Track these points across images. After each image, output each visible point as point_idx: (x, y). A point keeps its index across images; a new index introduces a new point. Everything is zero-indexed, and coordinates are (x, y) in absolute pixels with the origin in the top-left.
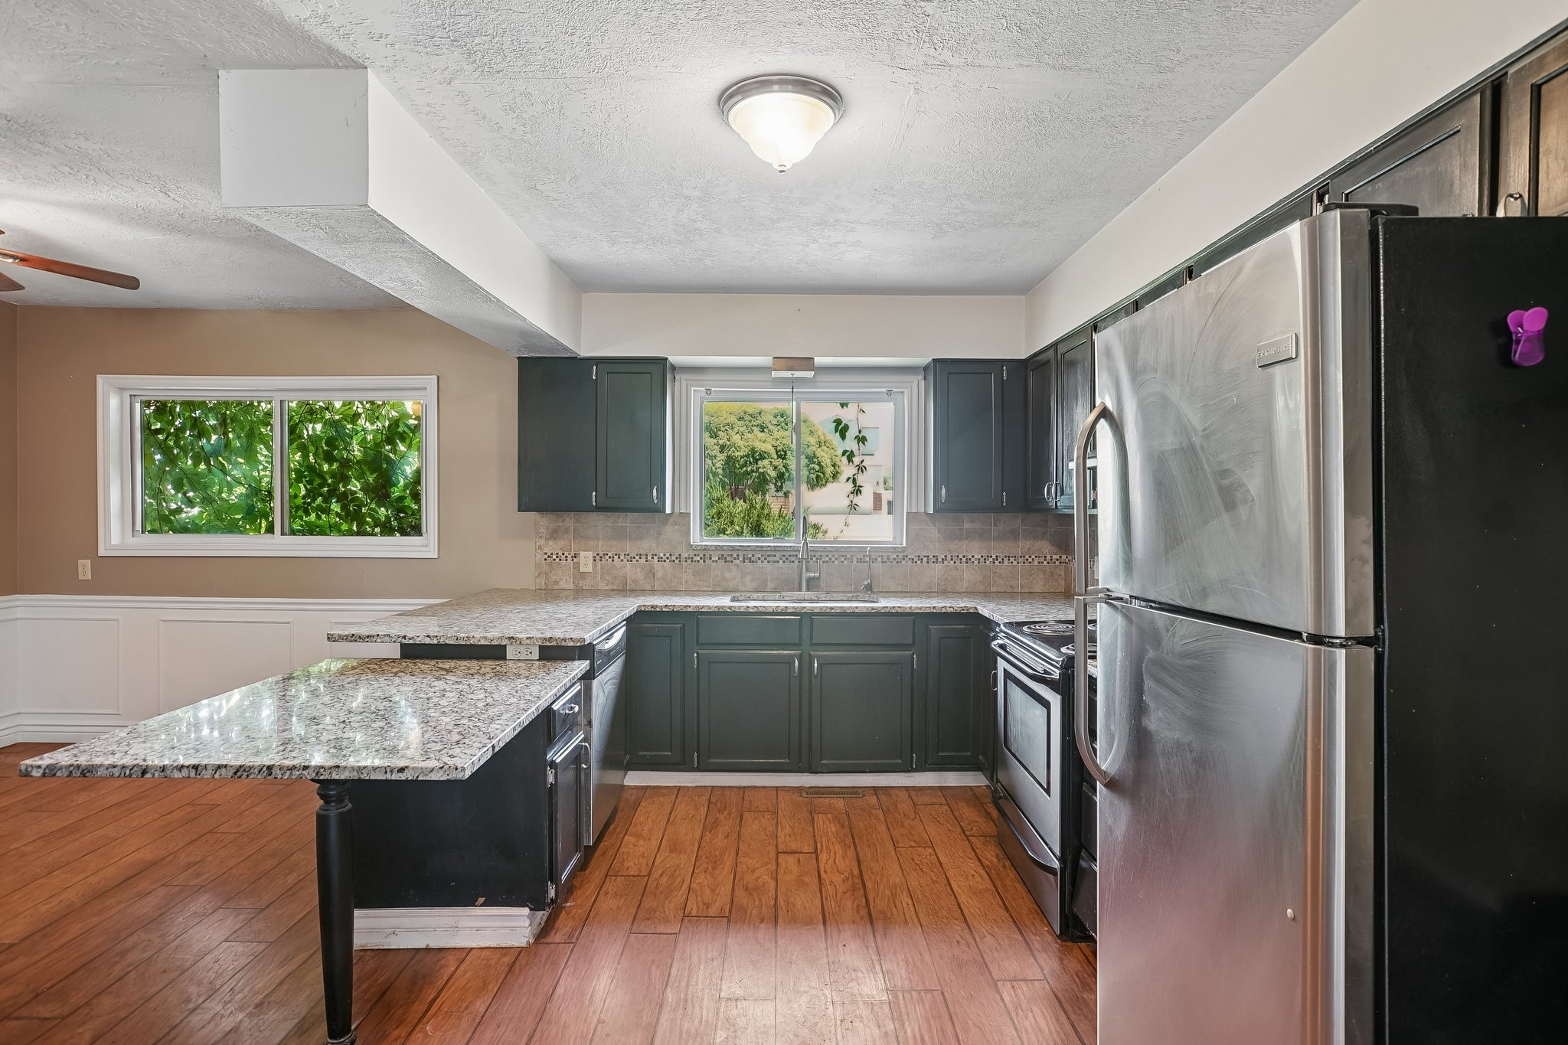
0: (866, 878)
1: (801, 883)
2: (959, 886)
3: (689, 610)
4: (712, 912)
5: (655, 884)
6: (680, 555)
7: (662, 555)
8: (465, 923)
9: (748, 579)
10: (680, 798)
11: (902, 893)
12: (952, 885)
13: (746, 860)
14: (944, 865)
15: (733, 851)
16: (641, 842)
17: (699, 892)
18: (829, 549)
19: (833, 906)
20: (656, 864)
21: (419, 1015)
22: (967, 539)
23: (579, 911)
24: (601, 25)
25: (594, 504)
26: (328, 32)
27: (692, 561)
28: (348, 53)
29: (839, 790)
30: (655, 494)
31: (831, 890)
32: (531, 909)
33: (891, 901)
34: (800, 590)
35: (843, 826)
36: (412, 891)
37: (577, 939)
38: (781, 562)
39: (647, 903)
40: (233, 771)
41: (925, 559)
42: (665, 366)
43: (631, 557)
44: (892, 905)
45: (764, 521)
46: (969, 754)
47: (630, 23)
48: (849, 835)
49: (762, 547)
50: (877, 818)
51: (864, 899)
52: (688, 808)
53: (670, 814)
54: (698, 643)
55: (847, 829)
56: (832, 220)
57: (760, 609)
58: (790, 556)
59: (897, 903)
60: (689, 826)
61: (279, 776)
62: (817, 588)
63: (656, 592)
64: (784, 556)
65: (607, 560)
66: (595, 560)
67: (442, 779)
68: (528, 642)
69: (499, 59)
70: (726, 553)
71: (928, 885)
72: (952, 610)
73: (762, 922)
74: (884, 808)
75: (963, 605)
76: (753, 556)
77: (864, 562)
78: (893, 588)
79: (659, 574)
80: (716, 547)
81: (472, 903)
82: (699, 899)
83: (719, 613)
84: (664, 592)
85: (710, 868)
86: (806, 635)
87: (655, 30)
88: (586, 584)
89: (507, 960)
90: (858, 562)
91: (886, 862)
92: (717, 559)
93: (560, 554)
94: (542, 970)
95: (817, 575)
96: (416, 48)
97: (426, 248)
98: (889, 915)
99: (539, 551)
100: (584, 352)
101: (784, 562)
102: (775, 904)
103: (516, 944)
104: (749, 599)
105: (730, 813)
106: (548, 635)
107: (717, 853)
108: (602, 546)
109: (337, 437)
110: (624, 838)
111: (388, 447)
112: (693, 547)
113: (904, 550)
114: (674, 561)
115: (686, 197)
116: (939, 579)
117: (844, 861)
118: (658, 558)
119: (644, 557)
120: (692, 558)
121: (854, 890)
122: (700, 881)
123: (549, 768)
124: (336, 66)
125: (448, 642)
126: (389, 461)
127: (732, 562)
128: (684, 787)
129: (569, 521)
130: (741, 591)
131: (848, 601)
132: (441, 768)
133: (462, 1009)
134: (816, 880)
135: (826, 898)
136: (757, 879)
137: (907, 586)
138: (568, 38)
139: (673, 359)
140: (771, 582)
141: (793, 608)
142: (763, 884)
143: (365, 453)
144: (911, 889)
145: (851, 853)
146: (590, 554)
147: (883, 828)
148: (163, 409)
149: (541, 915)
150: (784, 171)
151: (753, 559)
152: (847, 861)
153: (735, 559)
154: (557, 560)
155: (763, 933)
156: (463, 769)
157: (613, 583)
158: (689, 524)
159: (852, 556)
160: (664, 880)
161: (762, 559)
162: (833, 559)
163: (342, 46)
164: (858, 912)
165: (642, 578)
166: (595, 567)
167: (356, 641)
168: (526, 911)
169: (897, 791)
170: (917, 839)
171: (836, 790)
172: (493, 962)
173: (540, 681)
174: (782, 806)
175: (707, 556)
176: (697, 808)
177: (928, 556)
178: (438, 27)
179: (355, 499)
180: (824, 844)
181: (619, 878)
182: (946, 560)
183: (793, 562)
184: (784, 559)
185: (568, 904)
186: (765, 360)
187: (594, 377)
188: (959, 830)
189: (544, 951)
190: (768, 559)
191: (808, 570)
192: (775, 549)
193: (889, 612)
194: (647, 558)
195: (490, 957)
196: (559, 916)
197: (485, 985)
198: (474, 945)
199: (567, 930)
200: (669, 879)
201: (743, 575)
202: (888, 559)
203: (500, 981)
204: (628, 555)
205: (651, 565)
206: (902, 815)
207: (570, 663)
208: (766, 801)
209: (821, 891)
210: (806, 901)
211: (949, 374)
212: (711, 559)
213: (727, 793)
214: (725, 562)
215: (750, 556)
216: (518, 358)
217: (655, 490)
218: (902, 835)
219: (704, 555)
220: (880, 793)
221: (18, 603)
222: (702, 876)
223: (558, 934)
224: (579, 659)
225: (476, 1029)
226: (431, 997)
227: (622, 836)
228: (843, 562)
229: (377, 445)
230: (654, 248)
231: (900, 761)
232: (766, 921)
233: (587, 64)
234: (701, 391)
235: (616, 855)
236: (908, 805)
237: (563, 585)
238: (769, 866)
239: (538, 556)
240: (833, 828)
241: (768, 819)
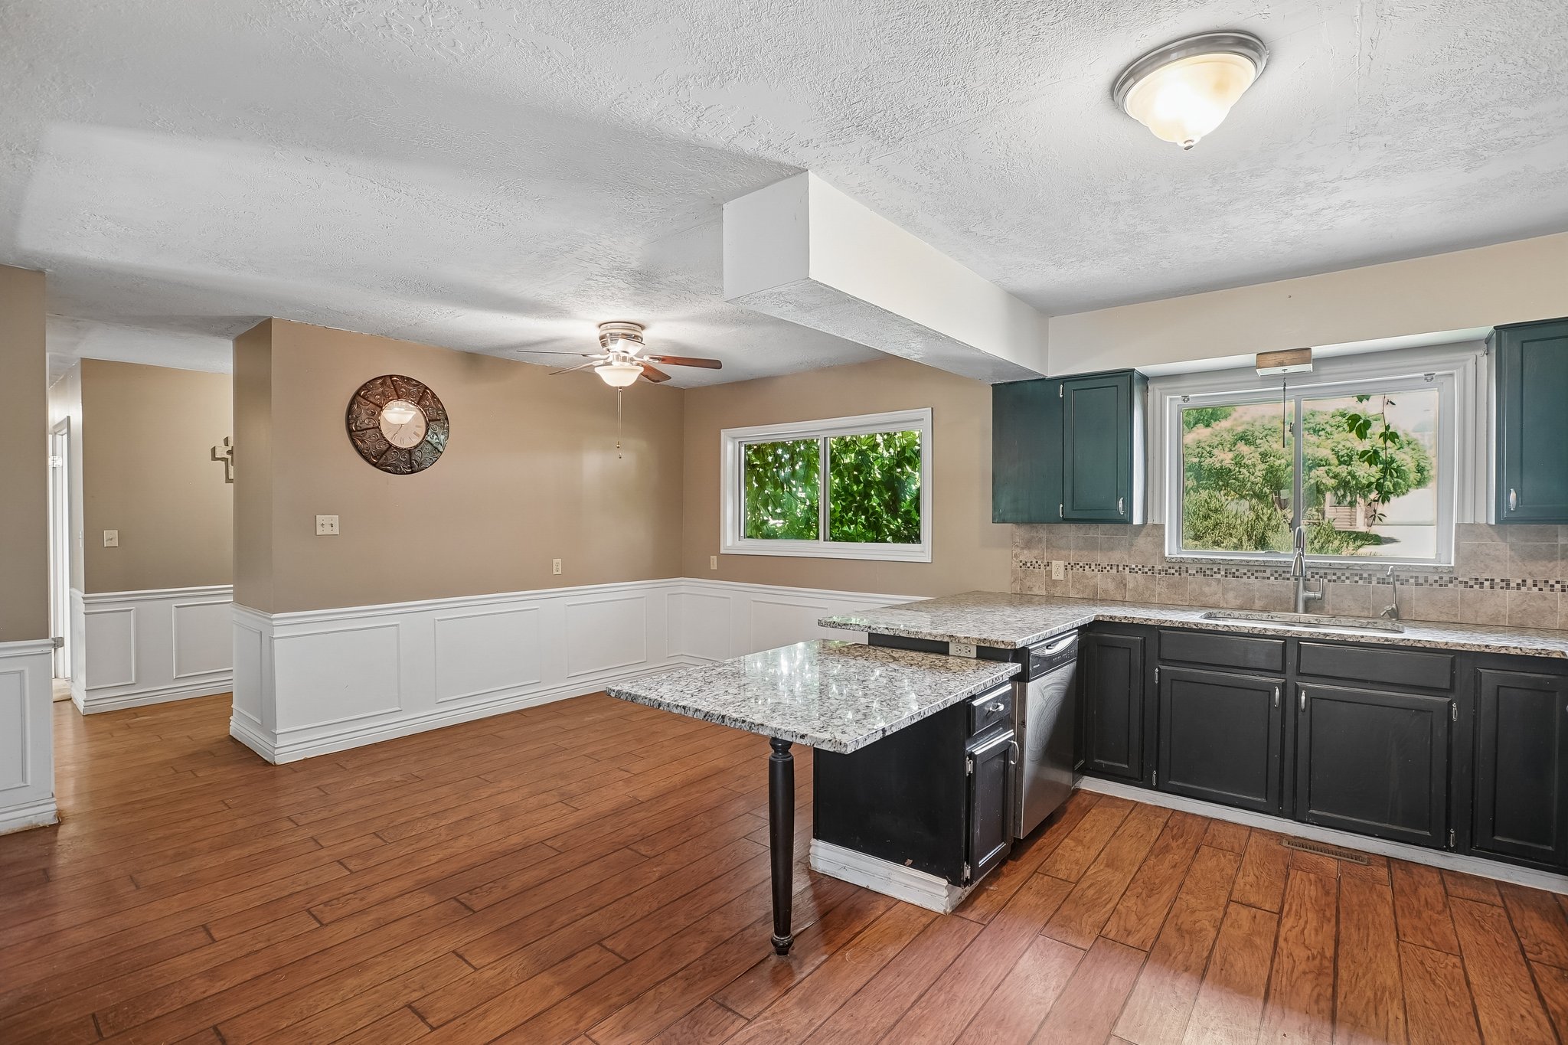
0: (1341, 964)
1: (1249, 943)
2: (1491, 1023)
3: (1150, 623)
4: (1131, 941)
5: (1080, 893)
6: (1153, 567)
7: (1133, 566)
8: (895, 877)
9: (1231, 595)
10: (1134, 814)
11: (1392, 1002)
12: (1481, 1018)
13: (1188, 897)
14: (1474, 987)
15: (1176, 885)
16: (1080, 848)
17: (1124, 916)
18: (1337, 566)
19: (1284, 983)
20: (1088, 873)
21: (844, 941)
22: (1563, 559)
23: (1000, 897)
24: (968, 65)
25: (1061, 516)
26: (774, 152)
27: (1166, 574)
28: (792, 163)
29: (1334, 849)
30: (1121, 505)
31: (1287, 964)
32: (949, 882)
33: (1371, 1005)
34: (1296, 610)
35: (1327, 893)
36: (858, 838)
37: (989, 922)
38: (1272, 578)
39: (1066, 910)
40: (703, 715)
41: (1487, 584)
42: (1131, 378)
43: (1102, 568)
44: (1371, 1010)
45: (1270, 534)
46: (1550, 848)
47: (994, 52)
48: (1334, 907)
49: (1248, 561)
50: (1381, 895)
51: (1330, 990)
52: (1139, 826)
53: (1119, 828)
54: (1159, 659)
55: (1332, 899)
56: (1301, 185)
57: (1232, 628)
58: (1284, 572)
59: (1382, 1014)
60: (1135, 845)
61: (728, 725)
62: (1321, 610)
63: (1126, 603)
64: (1276, 572)
65: (1078, 569)
66: (1066, 569)
67: (830, 750)
68: (965, 641)
69: (897, 128)
70: (1205, 567)
71: (1437, 1004)
72: (1519, 652)
73: (1186, 970)
74: (1396, 886)
75: (1539, 647)
76: (1237, 570)
77: (1388, 583)
78: (1433, 617)
79: (1130, 585)
80: (1193, 559)
81: (902, 862)
82: (1122, 923)
83: (1184, 629)
84: (1134, 604)
85: (1144, 895)
86: (1291, 662)
87: (1020, 50)
88: (1058, 591)
89: (925, 920)
90: (1378, 583)
91: (1379, 955)
92: (1194, 572)
93: (1034, 562)
94: (949, 939)
95: (1319, 595)
96: (835, 142)
97: (869, 303)
98: (1362, 1022)
99: (1014, 559)
100: (1051, 374)
101: (1276, 579)
102: (1209, 957)
103: (935, 909)
104: (1229, 616)
105: (1185, 843)
106: (984, 637)
107: (1157, 881)
108: (1073, 556)
109: (863, 464)
110: (1063, 840)
111: (899, 470)
112: (1168, 559)
113: (1451, 570)
114: (1146, 573)
115: (1115, 204)
116: (1511, 610)
117: (1317, 934)
118: (1130, 569)
119: (1115, 568)
120: (1167, 571)
121: (1319, 975)
122: (1129, 905)
123: (968, 759)
124: (789, 176)
125: (901, 635)
126: (899, 480)
127: (1212, 576)
128: (1142, 804)
129: (1042, 532)
130: (1222, 608)
131: (1362, 627)
132: (830, 741)
133: (876, 949)
134: (1270, 945)
135: (1277, 971)
136: (1195, 922)
137: (1456, 615)
138: (945, 89)
139: (1141, 369)
140: (1259, 599)
141: (1274, 630)
142: (1201, 931)
143: (882, 475)
144: (1408, 1001)
145: (1329, 928)
146: (1062, 563)
147: (1386, 911)
148: (759, 451)
149: (962, 892)
150: (1191, 147)
151: (1237, 574)
152: (1320, 938)
153: (1215, 573)
154: (1031, 568)
155: (1183, 984)
156: (846, 745)
157: (1083, 592)
158: (1164, 535)
159: (1370, 575)
160: (1091, 892)
161: (1249, 574)
162: (1343, 578)
163: (786, 160)
164: (1317, 1002)
165: (1112, 588)
166: (1066, 575)
167: (836, 627)
168: (944, 882)
169: (1422, 871)
170: (1437, 939)
171: (1330, 848)
172: (913, 918)
173: (963, 678)
174: (1252, 850)
175: (1184, 569)
176: (1149, 829)
177: (1493, 580)
178: (842, 119)
179: (875, 512)
180: (1294, 908)
181: (1046, 877)
182: (1524, 585)
183: (1288, 579)
184: (1277, 575)
185: (992, 888)
186: (1250, 359)
187: (1061, 396)
188: (1515, 946)
189: (956, 924)
190: (1256, 574)
191: (1306, 588)
192: (1265, 564)
193: (1411, 646)
194: (1118, 569)
195: (912, 913)
196: (978, 898)
197: (900, 935)
198: (902, 898)
199: (983, 911)
200: (1095, 893)
201: (1225, 591)
202: (1426, 581)
203: (913, 936)
204: (1099, 565)
205: (1122, 576)
206: (1423, 902)
207: (1002, 664)
208: (1233, 840)
209: (1272, 961)
210: (1250, 965)
211: (1523, 342)
212: (1187, 572)
213: (1190, 821)
214: (1204, 576)
215: (1234, 570)
216: (992, 385)
217: (1121, 502)
218: (1415, 928)
219: (1180, 568)
220: (1395, 866)
221: (683, 583)
222: (1133, 900)
223: (973, 912)
224: (1012, 662)
225: (880, 970)
226: (858, 930)
227: (1062, 837)
228: (1357, 582)
229: (891, 468)
230: (1102, 262)
231: (1428, 834)
232: (1191, 971)
233: (970, 105)
234: (1177, 398)
235: (1050, 854)
236: (1435, 893)
237: (1036, 591)
238: (1215, 912)
239: (1014, 564)
240: (1312, 891)
241: (1230, 860)
